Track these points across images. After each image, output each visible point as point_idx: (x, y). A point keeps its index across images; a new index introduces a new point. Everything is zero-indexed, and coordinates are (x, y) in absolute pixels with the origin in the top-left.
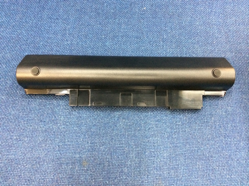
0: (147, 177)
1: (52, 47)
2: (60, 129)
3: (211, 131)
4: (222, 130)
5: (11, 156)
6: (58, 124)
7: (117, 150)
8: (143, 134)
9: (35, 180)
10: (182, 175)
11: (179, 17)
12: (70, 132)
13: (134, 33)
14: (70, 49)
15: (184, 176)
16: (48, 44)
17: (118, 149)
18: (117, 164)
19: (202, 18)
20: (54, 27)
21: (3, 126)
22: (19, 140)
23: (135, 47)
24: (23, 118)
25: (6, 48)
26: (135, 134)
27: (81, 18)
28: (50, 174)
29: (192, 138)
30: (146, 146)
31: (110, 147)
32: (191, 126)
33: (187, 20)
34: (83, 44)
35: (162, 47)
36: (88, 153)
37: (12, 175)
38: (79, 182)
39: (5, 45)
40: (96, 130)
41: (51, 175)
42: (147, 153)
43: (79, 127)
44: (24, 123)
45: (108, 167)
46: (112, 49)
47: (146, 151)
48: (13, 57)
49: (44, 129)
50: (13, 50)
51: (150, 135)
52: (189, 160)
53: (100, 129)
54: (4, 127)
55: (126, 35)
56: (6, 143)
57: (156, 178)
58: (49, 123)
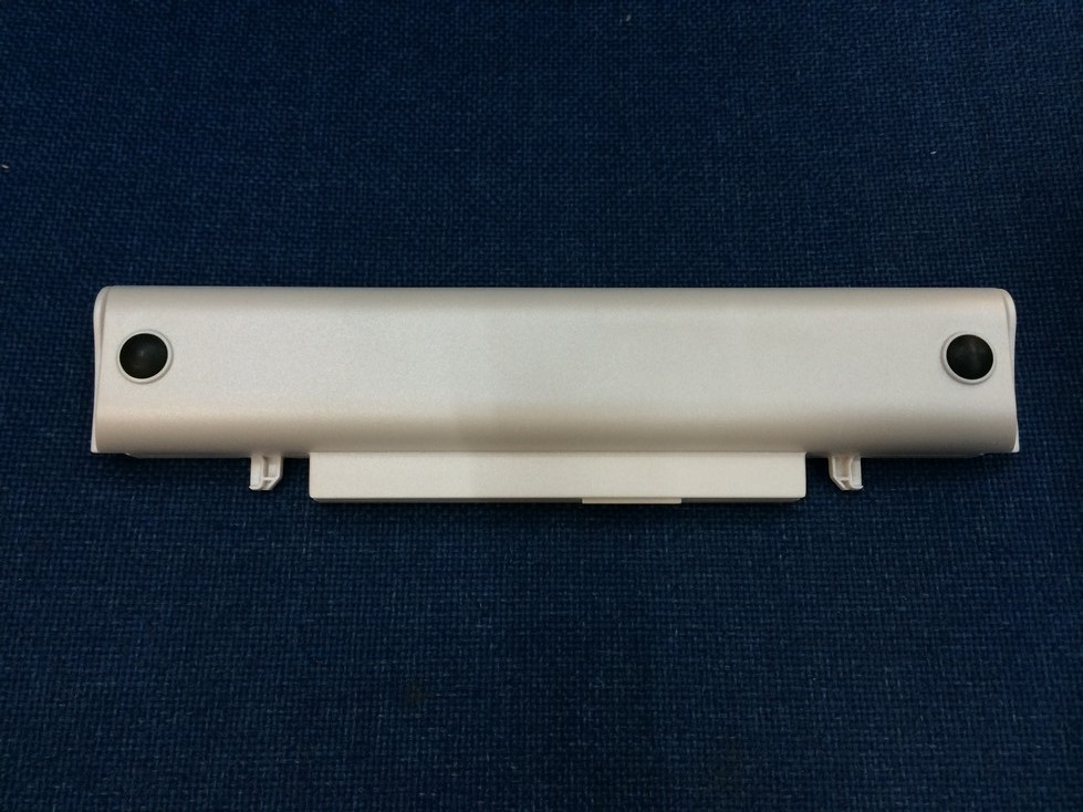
0: (678, 739)
1: (243, 206)
2: (300, 554)
3: (935, 531)
4: (982, 527)
5: (103, 681)
6: (290, 535)
7: (547, 633)
8: (651, 559)
9: (212, 777)
10: (822, 724)
11: (776, 51)
12: (343, 566)
13: (589, 127)
14: (318, 212)
15: (832, 725)
16: (223, 195)
17: (550, 629)
18: (550, 689)
19: (878, 47)
20: (242, 119)
21: (59, 555)
22: (133, 612)
23: (595, 188)
24: (144, 518)
25: (47, 224)
26: (619, 562)
27: (358, 73)
28: (272, 748)
29: (857, 566)
30: (666, 610)
31: (517, 620)
32: (852, 517)
33: (811, 62)
34: (371, 187)
35: (712, 184)
36: (425, 651)
37: (112, 760)
38: (396, 773)
39: (40, 210)
40: (454, 553)
41: (275, 751)
42: (671, 640)
43: (378, 544)
44: (147, 537)
45: (512, 705)
46: (498, 202)
47: (667, 630)
48: (78, 260)
49: (233, 562)
50: (78, 229)
51: (678, 563)
52: (850, 659)
53: (469, 550)
54: (65, 561)
55: (554, 141)
56: (80, 629)
57: (718, 741)
58: (252, 534)
